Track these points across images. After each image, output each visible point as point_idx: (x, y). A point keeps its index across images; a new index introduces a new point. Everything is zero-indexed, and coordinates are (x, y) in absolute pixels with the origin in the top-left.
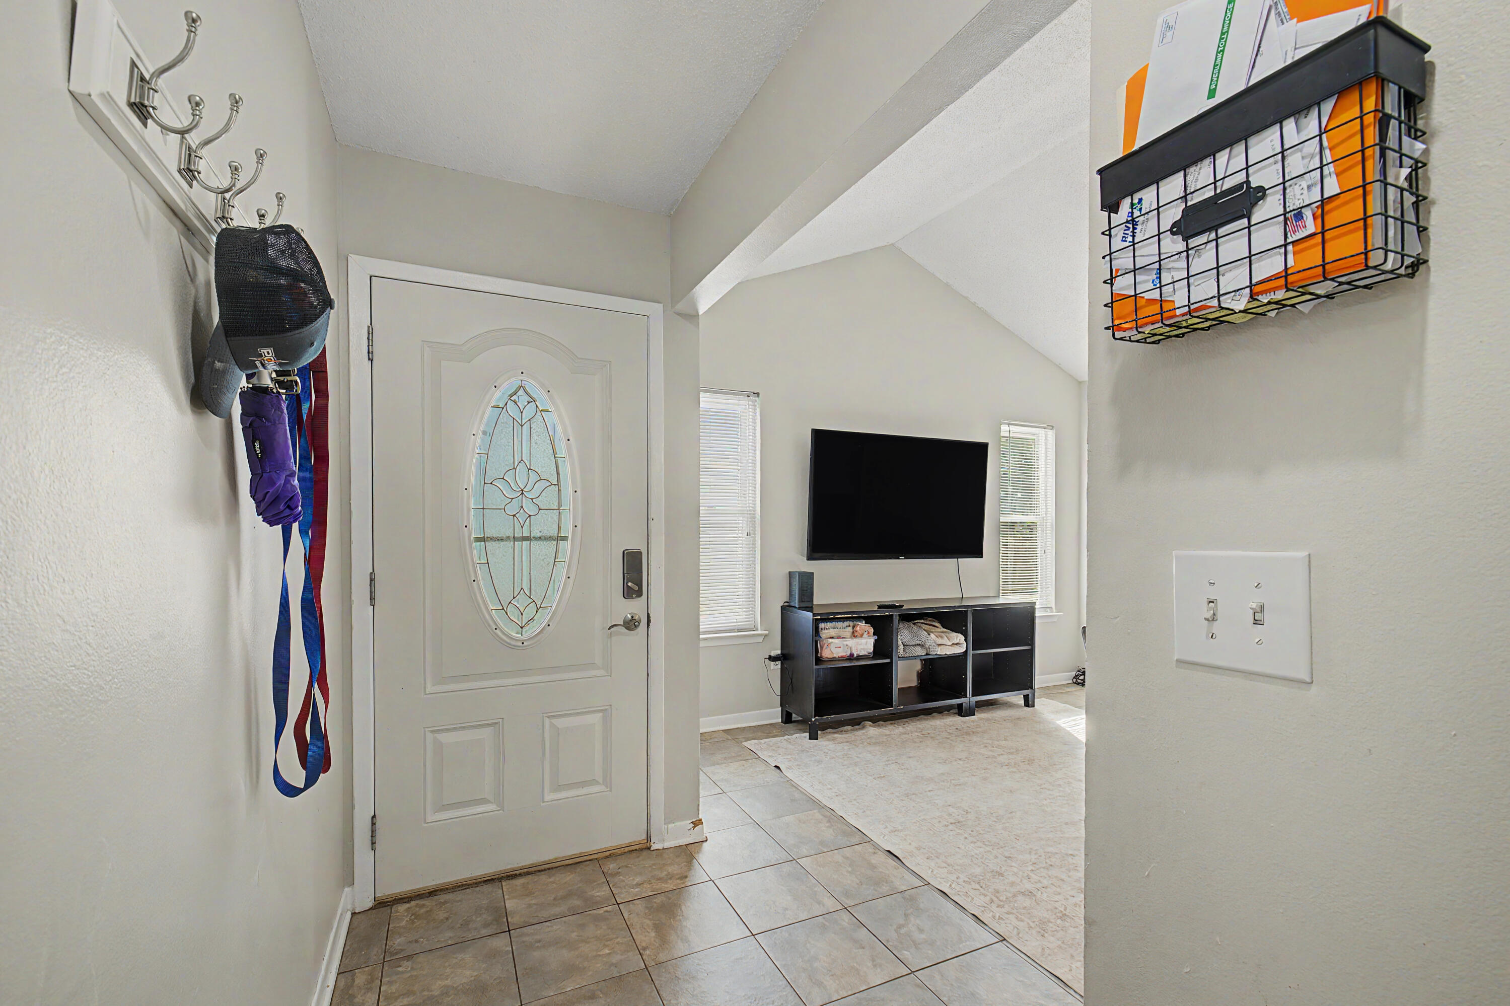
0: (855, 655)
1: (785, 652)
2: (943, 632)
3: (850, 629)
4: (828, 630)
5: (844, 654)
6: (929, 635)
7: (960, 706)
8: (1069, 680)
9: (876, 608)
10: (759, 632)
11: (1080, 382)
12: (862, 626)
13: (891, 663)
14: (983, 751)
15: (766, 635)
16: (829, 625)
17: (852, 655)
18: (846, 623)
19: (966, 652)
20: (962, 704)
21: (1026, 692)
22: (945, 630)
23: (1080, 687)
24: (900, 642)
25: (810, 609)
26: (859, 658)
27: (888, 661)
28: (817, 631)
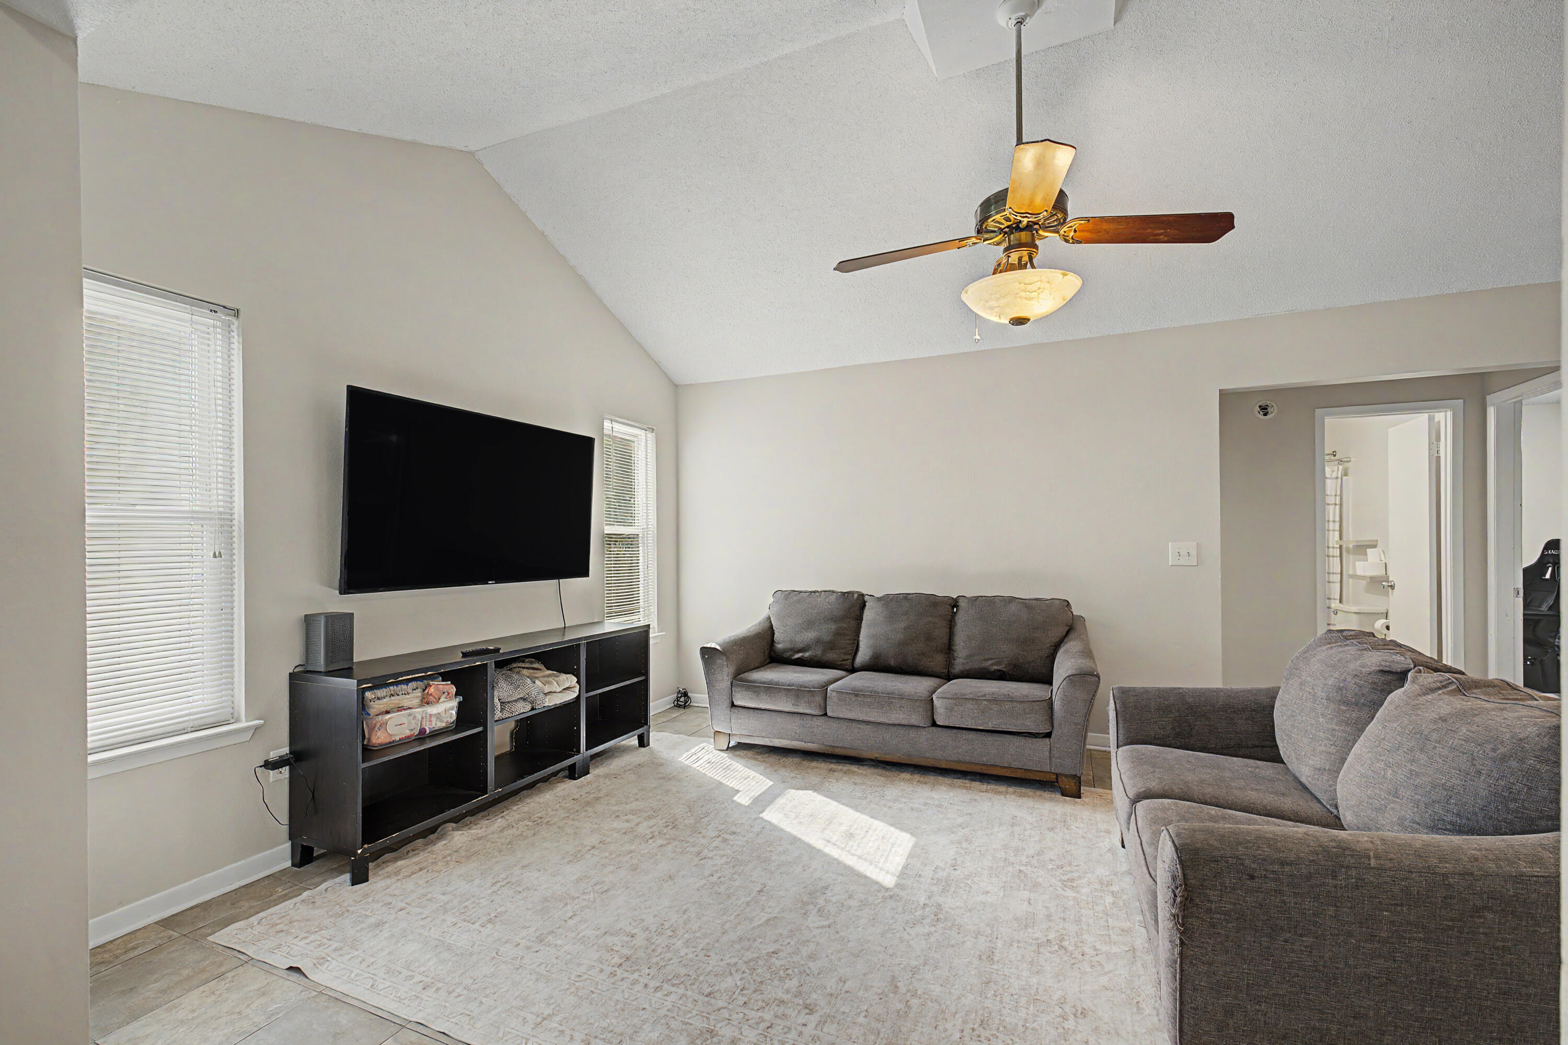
0: (428, 731)
1: (298, 747)
2: (549, 676)
3: (418, 693)
4: (378, 701)
5: (408, 733)
6: (534, 683)
7: (572, 768)
8: (671, 704)
9: (459, 657)
10: (243, 724)
11: (676, 386)
12: (439, 686)
13: (485, 732)
14: (616, 825)
15: (257, 728)
16: (380, 693)
17: (422, 731)
18: (413, 685)
19: (578, 697)
20: (575, 764)
21: (640, 731)
22: (550, 672)
23: (682, 711)
24: (496, 700)
25: (347, 672)
26: (435, 734)
27: (480, 729)
28: (363, 704)
